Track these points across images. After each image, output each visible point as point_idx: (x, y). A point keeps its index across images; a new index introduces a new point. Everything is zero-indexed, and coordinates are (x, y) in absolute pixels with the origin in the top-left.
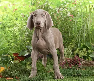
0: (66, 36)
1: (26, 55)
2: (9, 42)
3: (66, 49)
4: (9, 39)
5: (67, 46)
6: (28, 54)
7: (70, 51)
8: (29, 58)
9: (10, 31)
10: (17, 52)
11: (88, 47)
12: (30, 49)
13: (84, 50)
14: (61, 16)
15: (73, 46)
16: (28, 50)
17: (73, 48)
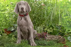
0: (40, 19)
1: (12, 30)
2: (1, 21)
3: (40, 27)
4: (2, 19)
5: (40, 25)
6: (13, 30)
7: (42, 29)
8: (14, 32)
9: (2, 14)
10: (6, 28)
11: (54, 27)
12: (15, 27)
13: (51, 28)
14: (38, 5)
15: (44, 25)
16: (14, 27)
17: (44, 27)
